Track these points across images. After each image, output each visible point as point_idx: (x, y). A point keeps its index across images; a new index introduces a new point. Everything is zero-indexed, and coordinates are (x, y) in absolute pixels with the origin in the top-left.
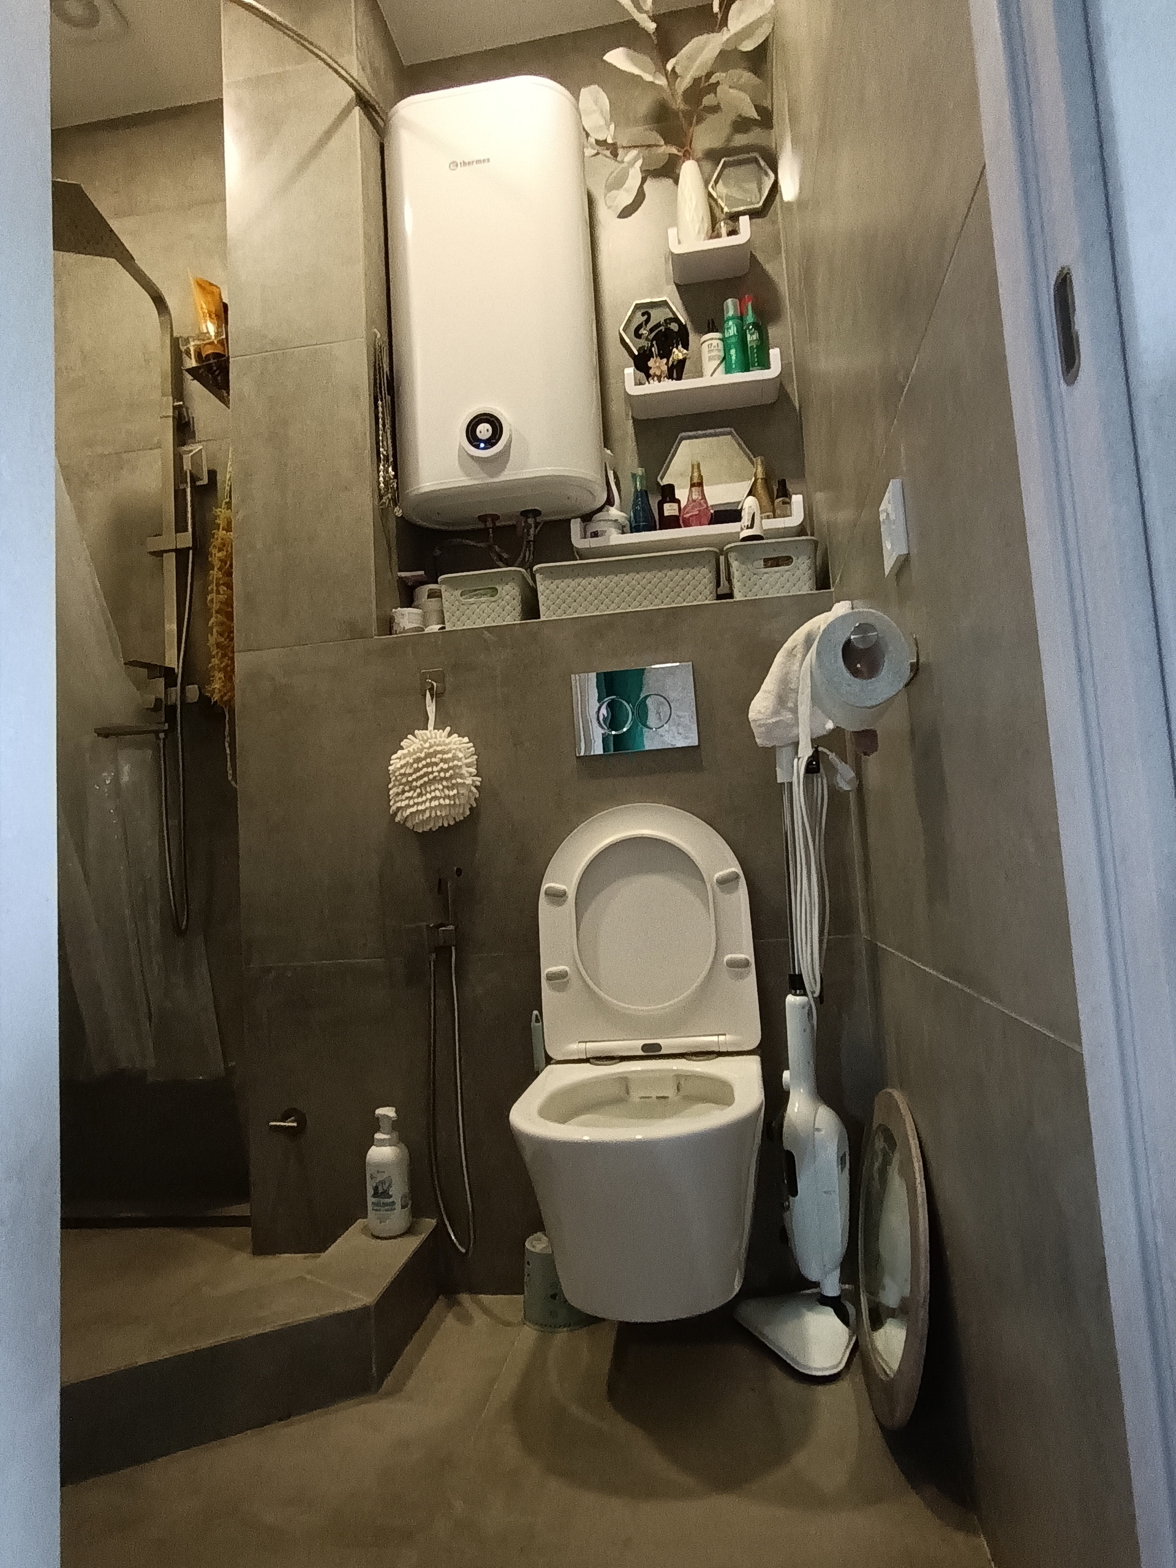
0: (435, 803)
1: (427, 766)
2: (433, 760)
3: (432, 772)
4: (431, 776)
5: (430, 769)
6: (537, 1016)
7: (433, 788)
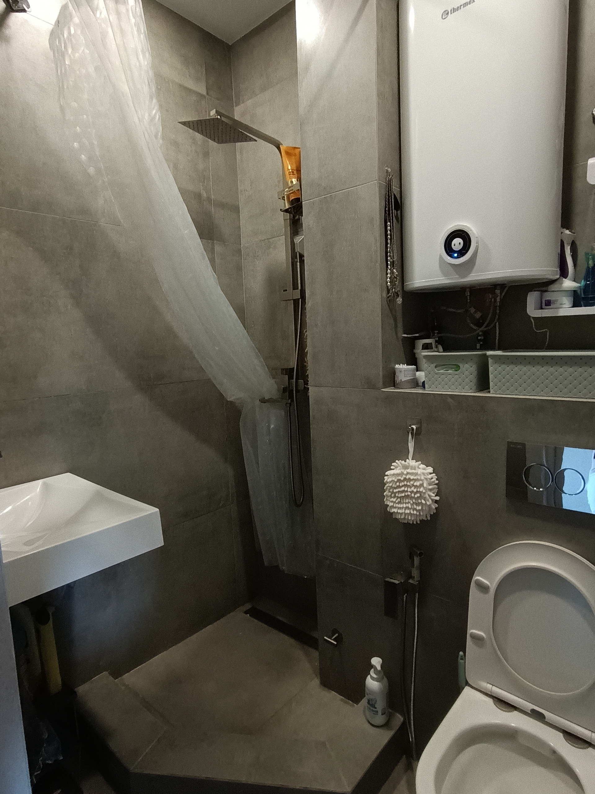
0: (407, 511)
1: (405, 486)
2: (408, 484)
3: (407, 491)
4: (406, 494)
5: (406, 489)
6: (462, 656)
7: (407, 501)
